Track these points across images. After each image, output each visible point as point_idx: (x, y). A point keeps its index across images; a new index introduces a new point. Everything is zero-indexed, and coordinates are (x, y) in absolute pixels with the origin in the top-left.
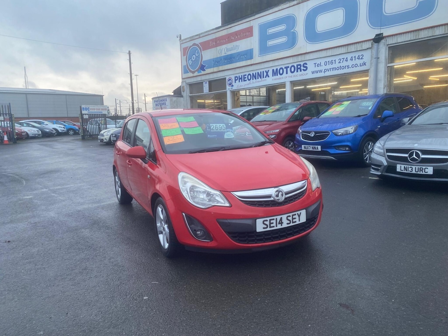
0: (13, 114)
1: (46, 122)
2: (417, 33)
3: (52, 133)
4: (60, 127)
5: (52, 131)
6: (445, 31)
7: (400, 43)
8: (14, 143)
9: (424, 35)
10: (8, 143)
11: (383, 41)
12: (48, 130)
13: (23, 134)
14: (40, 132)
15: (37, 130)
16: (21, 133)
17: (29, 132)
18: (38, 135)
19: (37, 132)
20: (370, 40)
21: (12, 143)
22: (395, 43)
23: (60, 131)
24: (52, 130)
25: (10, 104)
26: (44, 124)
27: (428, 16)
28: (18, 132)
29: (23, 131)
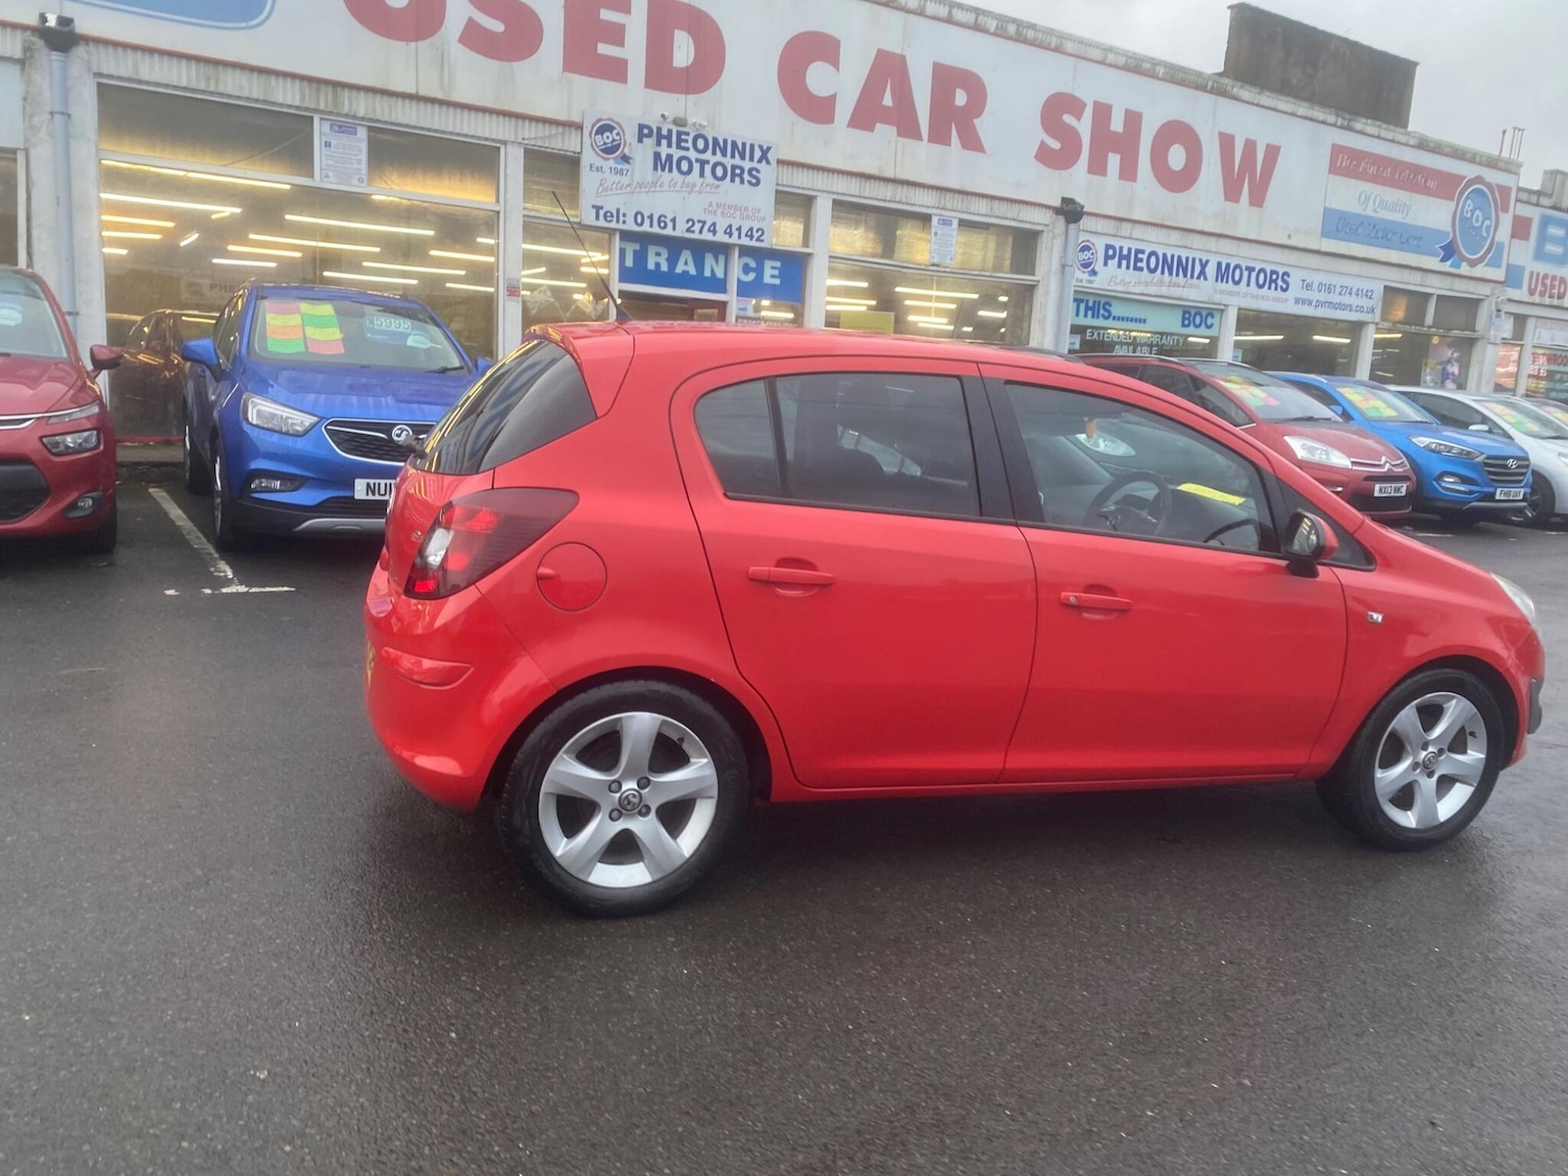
2: (211, 70)
6: (303, 100)
7: (148, 83)
9: (235, 86)
11: (80, 51)
20: (24, 28)
22: (130, 80)
27: (244, 25)
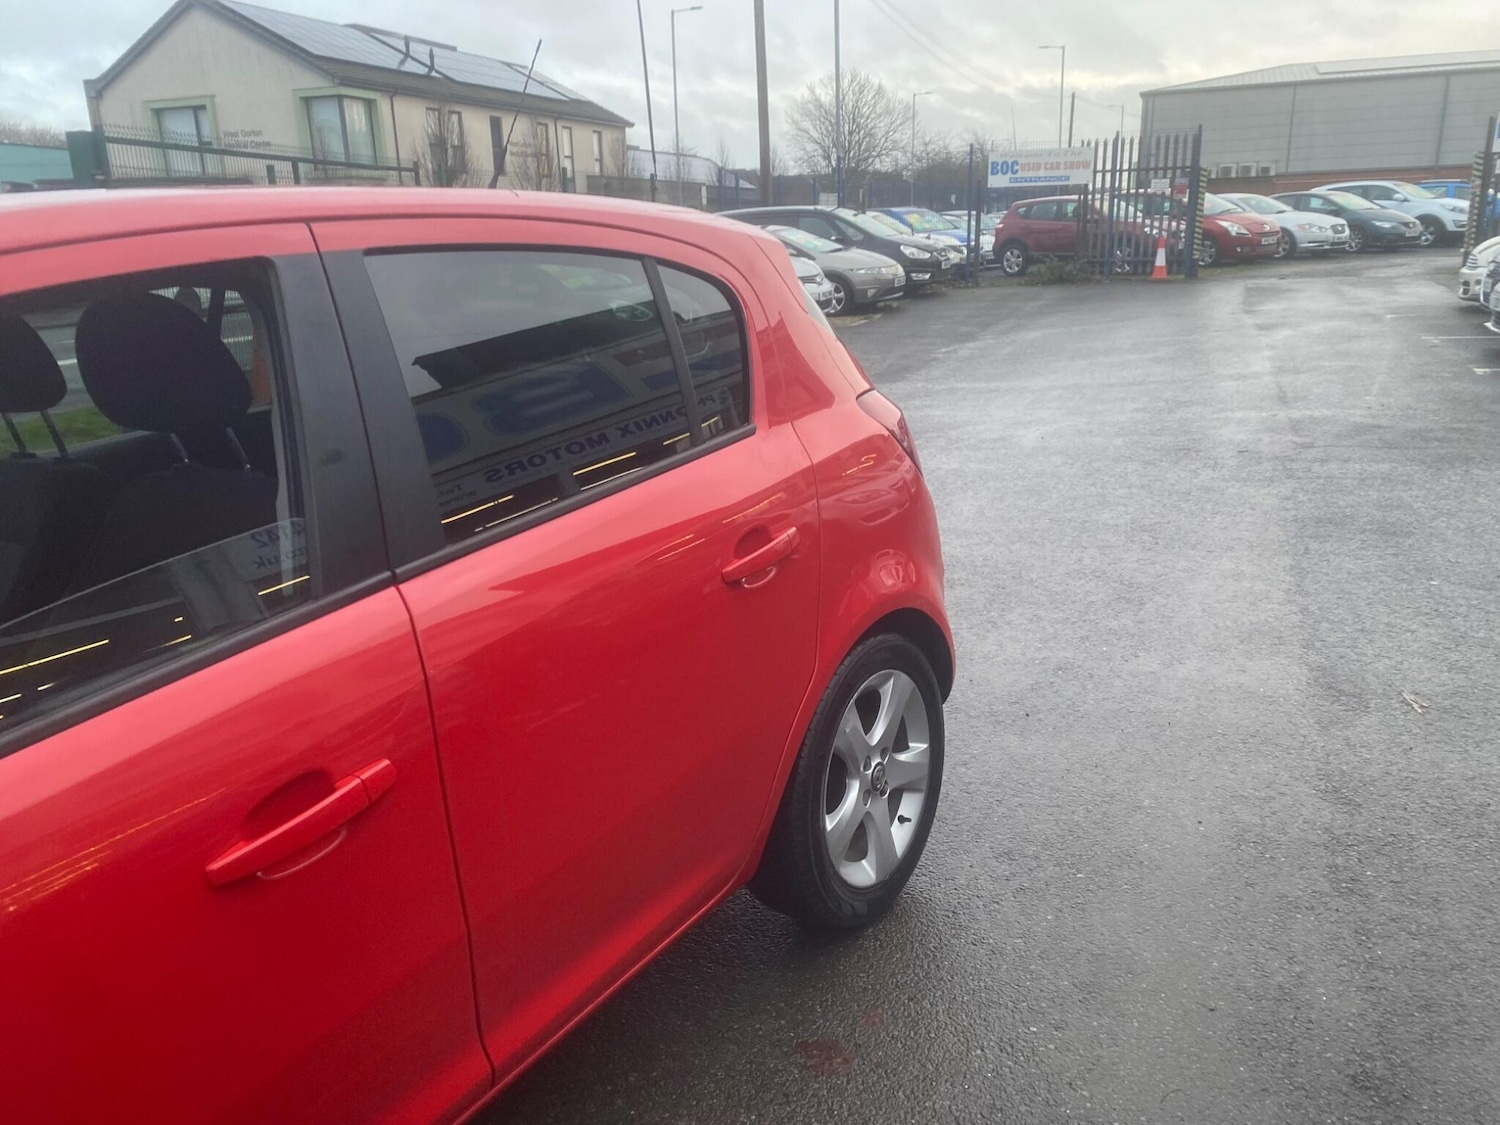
0: (1204, 166)
1: (1405, 189)
3: (1401, 237)
4: (1453, 210)
5: (1404, 229)
8: (1186, 277)
10: (1165, 276)
12: (1387, 225)
13: (1264, 241)
14: (1347, 232)
15: (1334, 228)
16: (1256, 237)
17: (1298, 234)
18: (1333, 244)
19: (1330, 233)
21: (1182, 277)
23: (1451, 227)
24: (1406, 225)
25: (1200, 126)
26: (1397, 196)
28: (1245, 232)
29: (1267, 228)
